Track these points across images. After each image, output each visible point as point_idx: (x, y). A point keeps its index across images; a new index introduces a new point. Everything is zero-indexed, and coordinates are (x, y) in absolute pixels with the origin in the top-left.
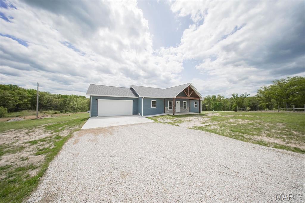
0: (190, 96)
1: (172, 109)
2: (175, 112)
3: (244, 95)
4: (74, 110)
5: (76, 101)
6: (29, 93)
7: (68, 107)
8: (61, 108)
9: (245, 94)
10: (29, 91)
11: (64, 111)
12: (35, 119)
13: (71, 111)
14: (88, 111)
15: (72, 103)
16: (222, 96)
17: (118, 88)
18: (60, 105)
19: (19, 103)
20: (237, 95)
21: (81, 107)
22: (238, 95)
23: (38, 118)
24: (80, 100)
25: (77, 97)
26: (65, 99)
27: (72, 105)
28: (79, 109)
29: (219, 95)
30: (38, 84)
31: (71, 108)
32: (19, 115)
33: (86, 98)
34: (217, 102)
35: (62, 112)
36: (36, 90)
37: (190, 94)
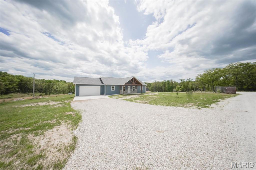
1: (125, 91)
2: (127, 93)
3: (189, 80)
4: (57, 92)
5: (59, 85)
6: (17, 78)
7: (51, 90)
8: (46, 91)
10: (17, 77)
11: (48, 93)
12: (33, 99)
13: (54, 93)
14: (69, 93)
15: (54, 87)
16: (173, 80)
18: (45, 88)
19: (9, 87)
20: (184, 80)
21: (63, 90)
23: (35, 98)
24: (61, 84)
25: (58, 81)
26: (49, 83)
27: (55, 89)
28: (61, 91)
29: (171, 80)
31: (54, 90)
33: (66, 82)
34: (170, 85)
35: (46, 94)
36: (22, 76)
37: (134, 82)
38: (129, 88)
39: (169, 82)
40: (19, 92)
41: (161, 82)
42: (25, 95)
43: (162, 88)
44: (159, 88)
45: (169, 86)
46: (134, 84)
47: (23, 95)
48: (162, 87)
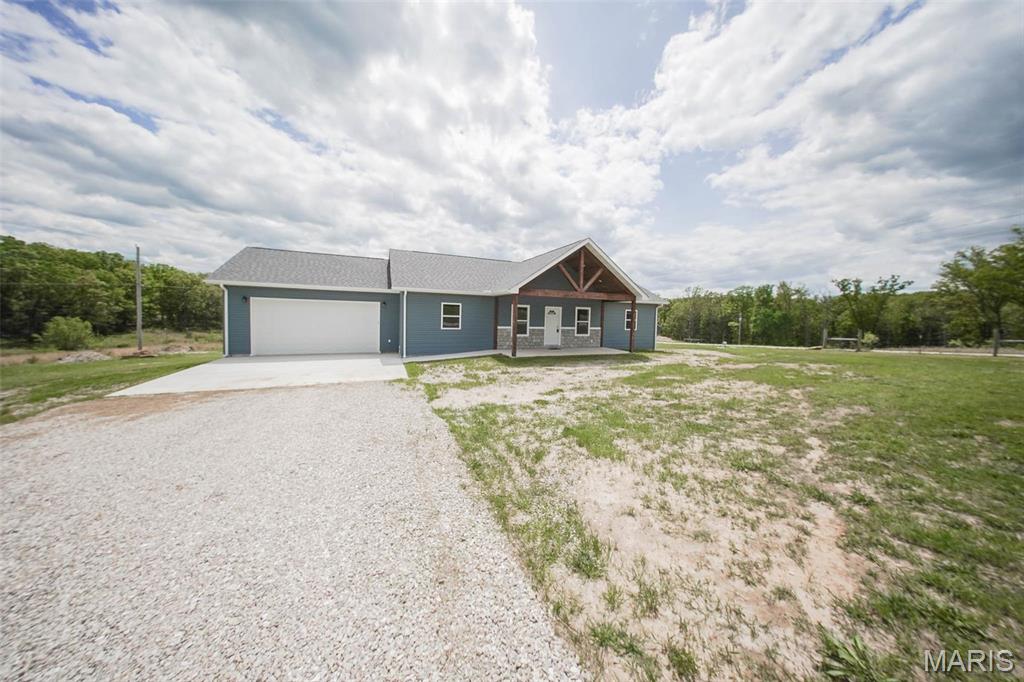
0: (587, 287)
1: (527, 335)
2: (539, 346)
3: (888, 287)
9: (890, 283)
10: (154, 272)
12: (135, 356)
16: (794, 286)
17: (340, 258)
19: (127, 306)
20: (857, 287)
22: (862, 285)
23: (142, 353)
29: (783, 286)
30: (138, 249)
32: (125, 342)
34: (774, 311)
36: (172, 269)
37: (586, 280)
38: (553, 319)
39: (769, 294)
40: (163, 328)
41: (725, 294)
42: (177, 339)
43: (730, 324)
44: (714, 323)
45: (769, 316)
46: (583, 291)
47: (172, 336)
48: (728, 318)
